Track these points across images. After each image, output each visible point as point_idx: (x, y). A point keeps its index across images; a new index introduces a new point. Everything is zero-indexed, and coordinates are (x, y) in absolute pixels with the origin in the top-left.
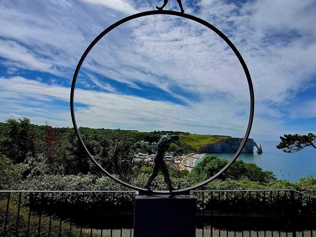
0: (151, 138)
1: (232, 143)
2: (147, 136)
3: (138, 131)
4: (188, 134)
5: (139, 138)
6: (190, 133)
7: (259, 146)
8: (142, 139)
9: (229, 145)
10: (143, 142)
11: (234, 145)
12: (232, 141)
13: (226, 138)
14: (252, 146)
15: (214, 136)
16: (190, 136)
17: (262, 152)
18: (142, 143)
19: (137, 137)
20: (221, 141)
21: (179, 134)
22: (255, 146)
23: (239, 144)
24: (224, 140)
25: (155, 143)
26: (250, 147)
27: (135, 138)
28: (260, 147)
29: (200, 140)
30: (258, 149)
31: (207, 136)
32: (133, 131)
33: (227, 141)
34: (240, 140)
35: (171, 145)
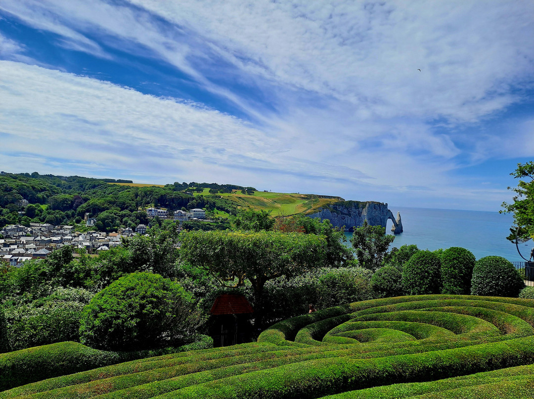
0: (173, 200)
1: (345, 211)
2: (162, 196)
3: (131, 182)
4: (251, 191)
5: (142, 200)
6: (255, 190)
7: (397, 219)
8: (148, 203)
9: (339, 216)
10: (153, 209)
11: (349, 215)
12: (346, 207)
13: (333, 201)
14: (384, 219)
15: (308, 197)
16: (256, 196)
17: (402, 231)
18: (151, 210)
19: (136, 198)
20: (324, 207)
21: (234, 190)
22: (389, 218)
23: (359, 213)
24: (328, 205)
25: (183, 212)
26: (381, 219)
27: (133, 200)
28: (400, 221)
29: (279, 205)
30: (396, 225)
31: (293, 195)
32: (120, 181)
33: (336, 206)
34: (360, 206)
35: (218, 215)
